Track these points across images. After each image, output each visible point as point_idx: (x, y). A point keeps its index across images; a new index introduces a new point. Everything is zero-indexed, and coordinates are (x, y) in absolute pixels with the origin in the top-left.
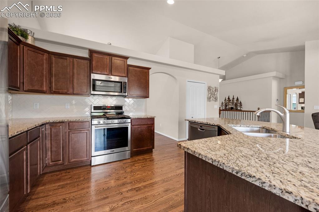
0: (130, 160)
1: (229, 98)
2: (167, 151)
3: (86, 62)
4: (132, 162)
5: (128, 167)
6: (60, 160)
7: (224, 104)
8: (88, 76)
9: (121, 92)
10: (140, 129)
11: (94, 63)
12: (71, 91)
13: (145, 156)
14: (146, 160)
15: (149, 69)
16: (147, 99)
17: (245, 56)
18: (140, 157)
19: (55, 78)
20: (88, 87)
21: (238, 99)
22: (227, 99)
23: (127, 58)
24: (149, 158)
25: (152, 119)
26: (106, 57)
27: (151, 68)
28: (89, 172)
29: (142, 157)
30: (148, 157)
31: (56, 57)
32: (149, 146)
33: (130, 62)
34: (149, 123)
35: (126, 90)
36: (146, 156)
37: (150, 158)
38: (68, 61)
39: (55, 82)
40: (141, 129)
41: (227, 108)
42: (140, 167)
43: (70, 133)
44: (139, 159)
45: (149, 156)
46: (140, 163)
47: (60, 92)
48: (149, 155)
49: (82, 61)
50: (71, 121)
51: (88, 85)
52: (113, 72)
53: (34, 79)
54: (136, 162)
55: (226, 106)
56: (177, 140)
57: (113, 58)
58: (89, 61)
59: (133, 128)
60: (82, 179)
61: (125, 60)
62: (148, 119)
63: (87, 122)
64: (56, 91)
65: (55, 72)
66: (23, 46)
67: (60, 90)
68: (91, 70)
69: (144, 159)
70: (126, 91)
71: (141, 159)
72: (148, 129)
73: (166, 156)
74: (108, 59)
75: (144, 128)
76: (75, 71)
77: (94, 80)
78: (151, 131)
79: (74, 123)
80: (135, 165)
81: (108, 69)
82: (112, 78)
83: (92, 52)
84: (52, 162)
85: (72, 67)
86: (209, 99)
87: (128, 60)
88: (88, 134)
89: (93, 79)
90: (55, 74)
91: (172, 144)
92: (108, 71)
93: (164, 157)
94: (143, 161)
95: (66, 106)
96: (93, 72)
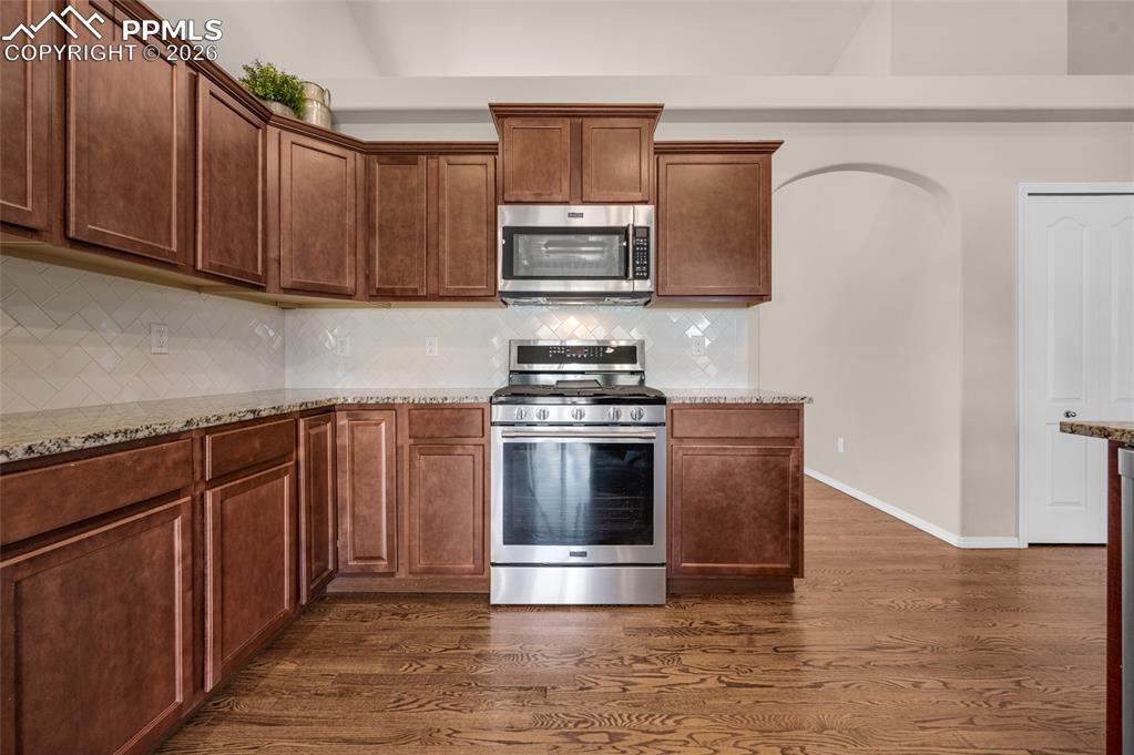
0: (662, 613)
2: (886, 602)
4: (672, 632)
5: (645, 660)
6: (380, 558)
9: (626, 277)
10: (715, 462)
11: (509, 158)
12: (431, 285)
13: (750, 609)
14: (751, 643)
15: (773, 147)
16: (764, 306)
18: (721, 613)
19: (381, 241)
20: (491, 266)
23: (652, 113)
24: (768, 631)
25: (791, 413)
26: (558, 125)
27: (781, 143)
28: (478, 633)
29: (731, 609)
30: (766, 624)
31: (385, 159)
32: (773, 560)
33: (666, 130)
34: (771, 433)
35: (648, 265)
36: (754, 613)
37: (774, 632)
38: (422, 168)
39: (381, 254)
40: (723, 463)
42: (712, 682)
43: (415, 453)
44: (714, 620)
45: (770, 617)
46: (714, 649)
47: (398, 293)
48: (770, 609)
50: (416, 402)
51: (491, 256)
52: (586, 188)
53: (314, 245)
54: (693, 640)
56: (954, 539)
57: (588, 123)
58: (492, 158)
59: (681, 453)
60: (430, 667)
61: (645, 122)
62: (761, 407)
63: (473, 412)
64: (386, 287)
65: (380, 217)
66: (278, 130)
67: (397, 284)
68: (499, 193)
69: (740, 629)
70: (648, 271)
71: (725, 624)
72: (765, 463)
73: (883, 639)
74: (567, 130)
75: (743, 460)
77: (511, 233)
78: (783, 474)
79: (427, 412)
80: (685, 660)
81: (566, 177)
82: (581, 215)
84: (356, 559)
85: (433, 191)
87: (658, 125)
88: (479, 459)
89: (505, 230)
90: (380, 225)
91: (917, 559)
93: (873, 649)
94: (732, 642)
96: (507, 197)
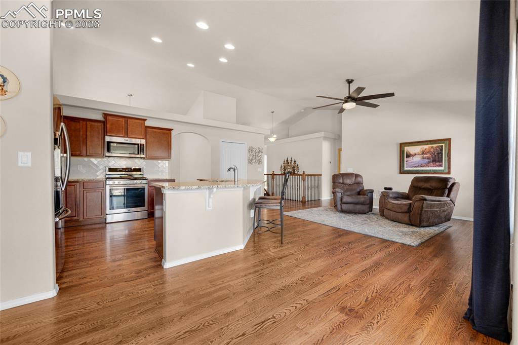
0: (147, 219)
1: (287, 161)
3: (99, 124)
6: (75, 216)
7: (283, 168)
8: (102, 138)
9: (139, 154)
11: (108, 126)
12: (84, 153)
15: (170, 130)
17: (302, 111)
20: (102, 149)
21: (295, 161)
22: (286, 162)
23: (144, 120)
26: (121, 119)
27: (173, 129)
28: (105, 229)
31: (69, 120)
33: (147, 123)
35: (144, 152)
38: (81, 124)
41: (286, 172)
43: (85, 192)
47: (74, 154)
49: (96, 124)
51: (102, 147)
52: (129, 135)
55: (285, 169)
57: (129, 120)
58: (103, 124)
61: (143, 122)
63: (101, 183)
67: (73, 152)
68: (105, 133)
74: (124, 121)
76: (88, 134)
77: (109, 143)
79: (89, 183)
81: (123, 131)
82: (128, 140)
83: (106, 115)
85: (85, 130)
86: (250, 161)
87: (146, 122)
88: (103, 192)
89: (107, 142)
92: (123, 133)
95: (78, 168)
96: (108, 134)
